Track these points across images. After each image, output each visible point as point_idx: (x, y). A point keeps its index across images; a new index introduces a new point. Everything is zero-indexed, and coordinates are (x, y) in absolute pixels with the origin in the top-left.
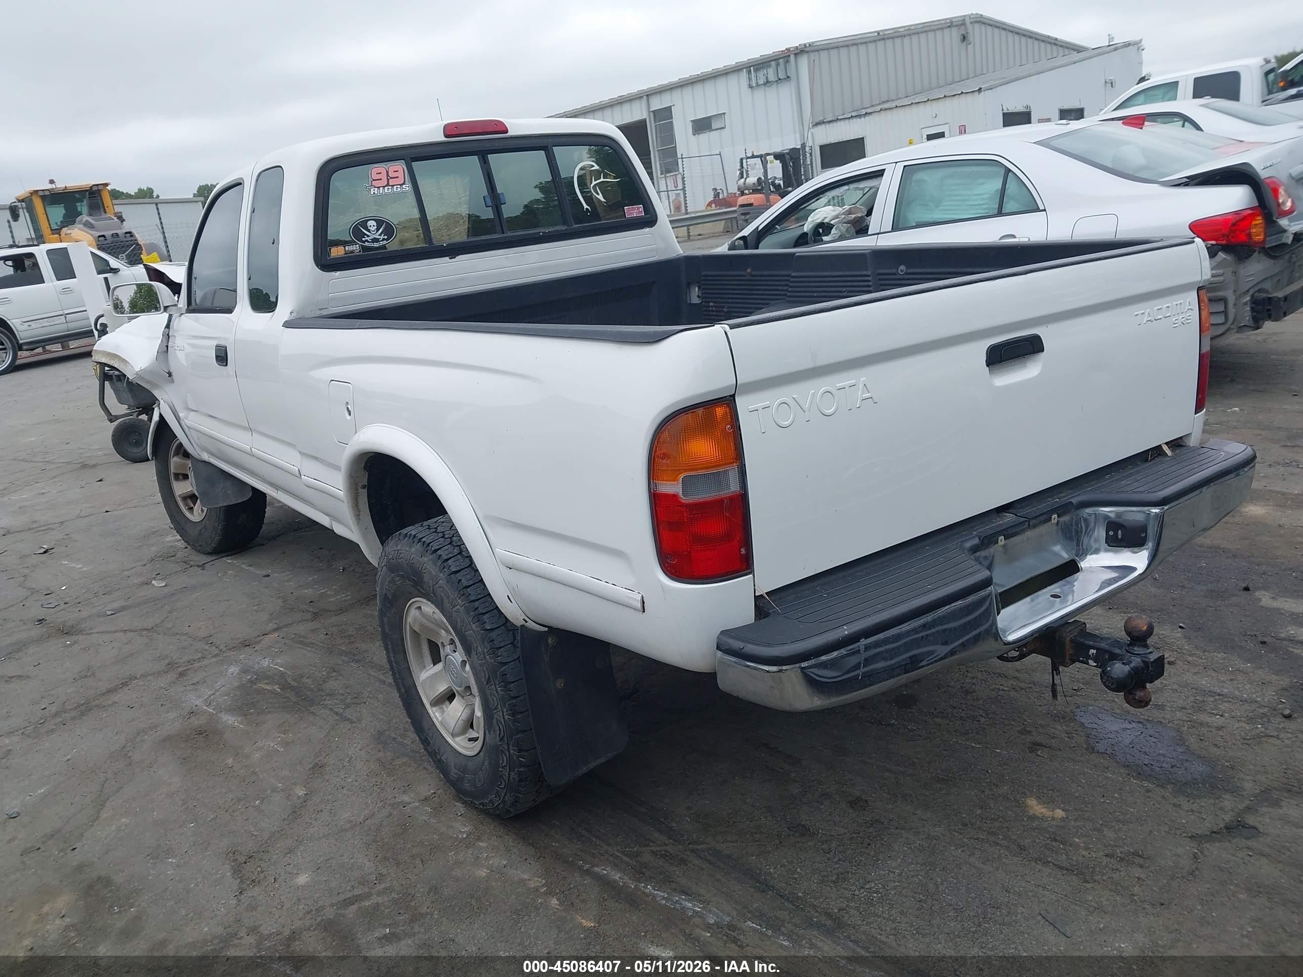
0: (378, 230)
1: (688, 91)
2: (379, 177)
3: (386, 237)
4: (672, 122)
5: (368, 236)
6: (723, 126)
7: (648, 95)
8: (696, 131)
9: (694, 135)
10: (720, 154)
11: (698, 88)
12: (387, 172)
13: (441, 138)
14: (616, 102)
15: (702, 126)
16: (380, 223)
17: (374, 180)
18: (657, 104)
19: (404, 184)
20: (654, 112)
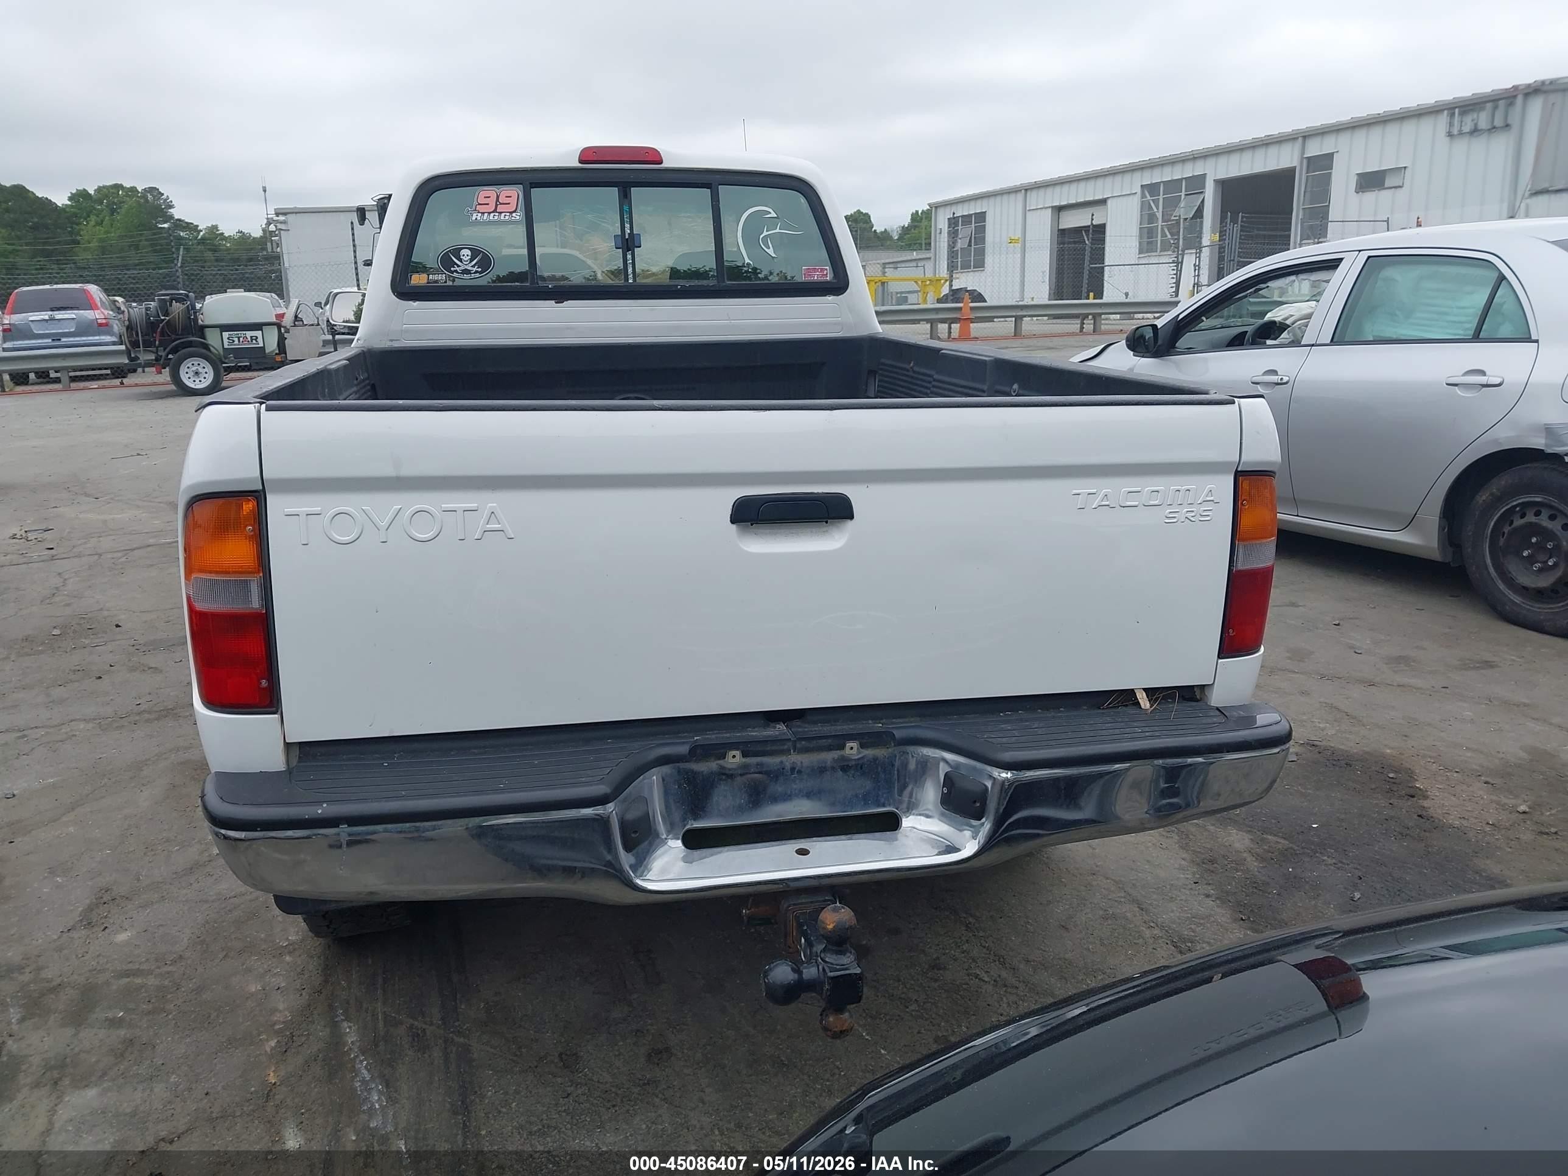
0: (471, 260)
1: (1360, 135)
2: (486, 201)
3: (480, 270)
4: (1331, 173)
5: (458, 266)
6: (1401, 185)
7: (1305, 136)
8: (1360, 188)
9: (1357, 193)
10: (1387, 221)
11: (1376, 132)
12: (498, 197)
13: (575, 163)
14: (1261, 143)
15: (1371, 181)
16: (475, 252)
17: (479, 204)
18: (1315, 149)
19: (515, 212)
20: (1309, 158)
